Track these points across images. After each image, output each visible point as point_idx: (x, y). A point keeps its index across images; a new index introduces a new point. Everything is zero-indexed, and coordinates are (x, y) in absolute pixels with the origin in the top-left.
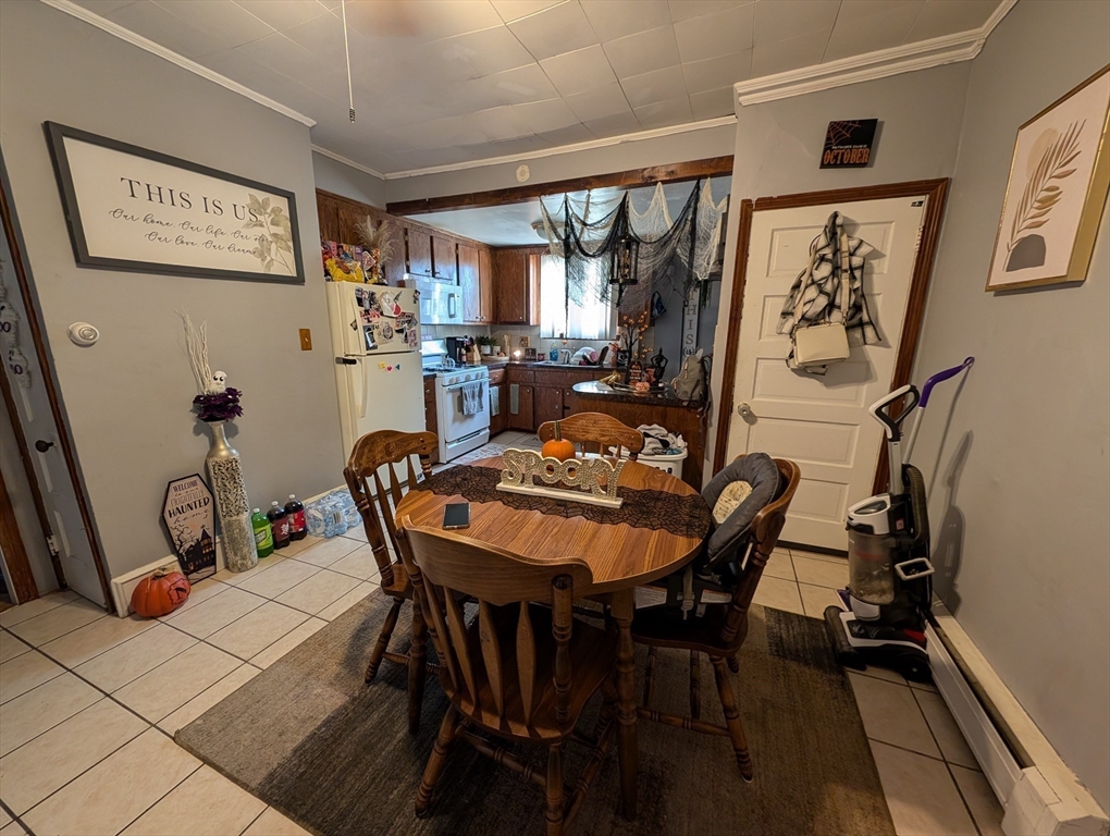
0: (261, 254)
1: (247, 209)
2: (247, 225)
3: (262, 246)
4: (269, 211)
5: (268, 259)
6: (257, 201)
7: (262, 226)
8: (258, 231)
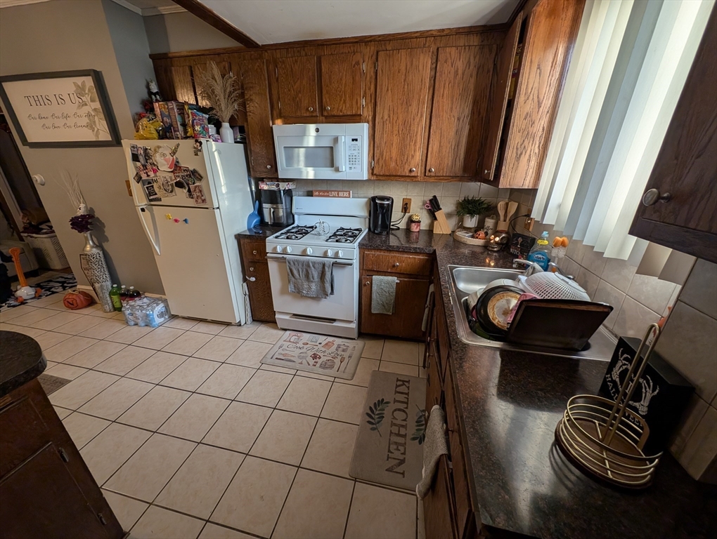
0: (91, 126)
1: (75, 94)
2: (79, 107)
3: (90, 120)
4: (87, 92)
5: (96, 129)
6: (78, 86)
7: (86, 105)
8: (86, 109)
